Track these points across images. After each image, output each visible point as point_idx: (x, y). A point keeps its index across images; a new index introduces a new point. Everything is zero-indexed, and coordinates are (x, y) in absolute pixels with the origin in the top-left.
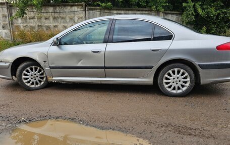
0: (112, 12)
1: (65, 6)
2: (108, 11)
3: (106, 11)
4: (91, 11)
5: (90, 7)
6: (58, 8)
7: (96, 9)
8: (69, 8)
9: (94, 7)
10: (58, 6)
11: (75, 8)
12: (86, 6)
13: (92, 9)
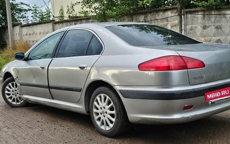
0: (223, 12)
1: (157, 11)
2: (217, 13)
3: (213, 13)
4: (189, 16)
5: (186, 10)
6: (149, 15)
7: (197, 11)
8: (161, 13)
9: (193, 10)
10: (150, 12)
11: (169, 14)
12: (182, 8)
13: (191, 12)
